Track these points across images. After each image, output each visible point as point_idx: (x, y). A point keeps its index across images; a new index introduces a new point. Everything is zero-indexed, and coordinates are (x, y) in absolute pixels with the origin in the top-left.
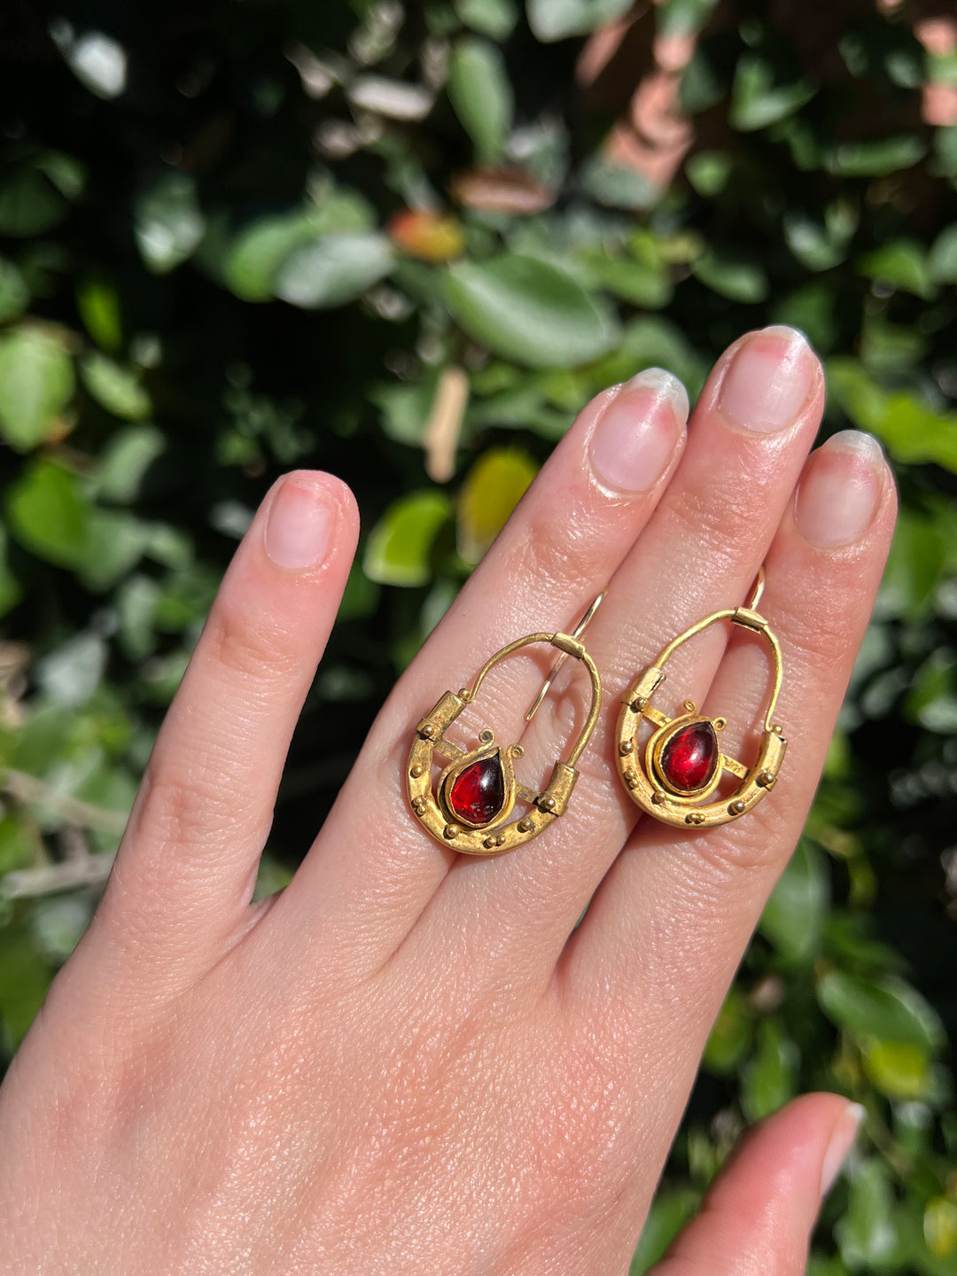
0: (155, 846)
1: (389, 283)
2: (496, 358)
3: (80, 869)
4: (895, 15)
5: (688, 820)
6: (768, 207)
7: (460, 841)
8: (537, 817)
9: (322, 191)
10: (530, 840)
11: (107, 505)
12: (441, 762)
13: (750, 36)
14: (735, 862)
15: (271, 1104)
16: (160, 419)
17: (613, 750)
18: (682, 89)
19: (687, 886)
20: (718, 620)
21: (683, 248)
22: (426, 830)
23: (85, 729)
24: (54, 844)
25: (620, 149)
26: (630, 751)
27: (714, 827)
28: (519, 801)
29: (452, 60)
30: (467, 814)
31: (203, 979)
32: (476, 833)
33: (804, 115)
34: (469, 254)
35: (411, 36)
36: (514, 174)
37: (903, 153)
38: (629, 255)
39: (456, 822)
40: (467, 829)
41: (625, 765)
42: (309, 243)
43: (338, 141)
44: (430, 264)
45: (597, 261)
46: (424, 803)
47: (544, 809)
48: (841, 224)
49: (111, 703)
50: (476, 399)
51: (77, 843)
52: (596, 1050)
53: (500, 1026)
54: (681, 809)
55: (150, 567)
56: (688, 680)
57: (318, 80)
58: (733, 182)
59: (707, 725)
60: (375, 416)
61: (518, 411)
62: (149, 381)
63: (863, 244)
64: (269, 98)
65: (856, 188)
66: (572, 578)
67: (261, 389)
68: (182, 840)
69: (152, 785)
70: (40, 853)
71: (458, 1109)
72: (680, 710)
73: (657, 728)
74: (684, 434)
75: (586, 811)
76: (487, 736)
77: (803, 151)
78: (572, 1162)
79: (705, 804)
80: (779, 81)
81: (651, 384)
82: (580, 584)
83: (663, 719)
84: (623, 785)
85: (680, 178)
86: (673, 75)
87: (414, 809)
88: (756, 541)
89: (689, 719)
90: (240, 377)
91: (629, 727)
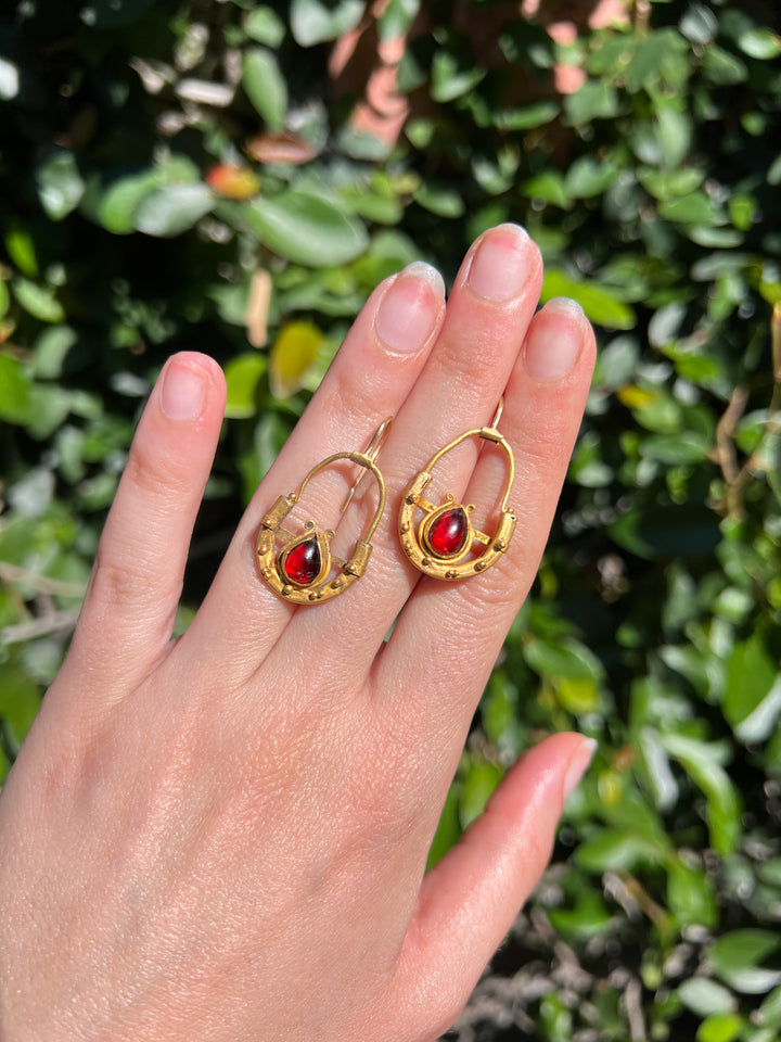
0: (101, 608)
1: (212, 216)
2: (292, 264)
3: (51, 621)
4: (533, 20)
5: (447, 575)
6: (461, 153)
7: (295, 596)
8: (344, 578)
9: (164, 157)
10: (341, 593)
11: (41, 381)
12: (279, 544)
13: (441, 37)
14: (486, 600)
15: (176, 771)
16: (71, 320)
17: (396, 531)
18: (399, 76)
19: (453, 617)
20: (468, 436)
21: (407, 183)
22: (271, 588)
23: (45, 530)
24: (32, 606)
25: (361, 120)
26: (408, 530)
27: (465, 580)
28: (334, 567)
29: (243, 62)
30: (296, 577)
31: (133, 691)
32: (305, 591)
33: (480, 90)
34: (264, 192)
35: (215, 47)
36: (290, 138)
37: (545, 114)
38: (373, 191)
39: (291, 584)
40: (299, 588)
41: (405, 540)
42: (154, 192)
43: (172, 123)
44: (237, 201)
45: (353, 196)
46: (269, 571)
47: (348, 572)
48: (509, 162)
49: (62, 513)
50: (279, 292)
51: (47, 604)
52: (393, 728)
53: (329, 714)
54: (444, 567)
55: (75, 420)
56: (450, 480)
57: (153, 81)
58: (436, 137)
59: (461, 510)
60: (213, 308)
61: (308, 298)
62: (61, 295)
63: (523, 175)
64: (120, 94)
65: (517, 137)
66: (367, 415)
67: (137, 295)
68: (118, 602)
69: (98, 567)
70: (24, 614)
71: (300, 770)
72: (444, 500)
73: (427, 513)
74: (444, 307)
75: (381, 571)
76: (310, 525)
77: (480, 115)
78: (377, 801)
79: (458, 564)
80: (462, 68)
81: (417, 273)
82: (374, 418)
83: (431, 507)
84: (403, 554)
85: (403, 138)
86: (393, 66)
87: (262, 576)
88: (496, 379)
89: (449, 506)
90: (123, 288)
91: (407, 514)
